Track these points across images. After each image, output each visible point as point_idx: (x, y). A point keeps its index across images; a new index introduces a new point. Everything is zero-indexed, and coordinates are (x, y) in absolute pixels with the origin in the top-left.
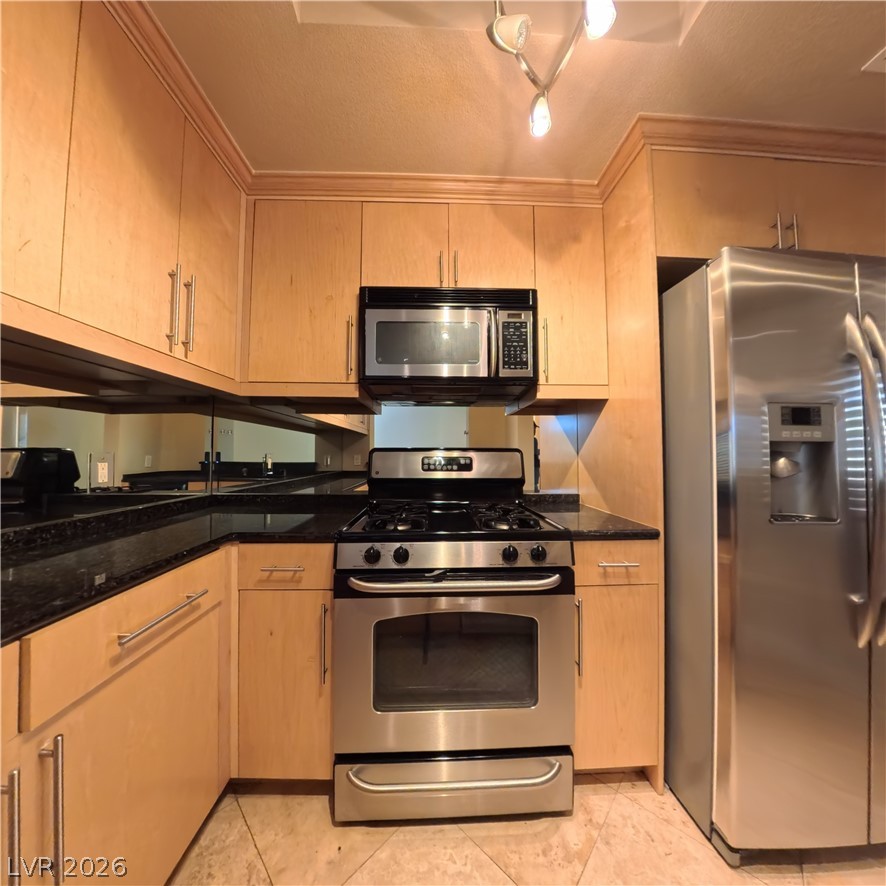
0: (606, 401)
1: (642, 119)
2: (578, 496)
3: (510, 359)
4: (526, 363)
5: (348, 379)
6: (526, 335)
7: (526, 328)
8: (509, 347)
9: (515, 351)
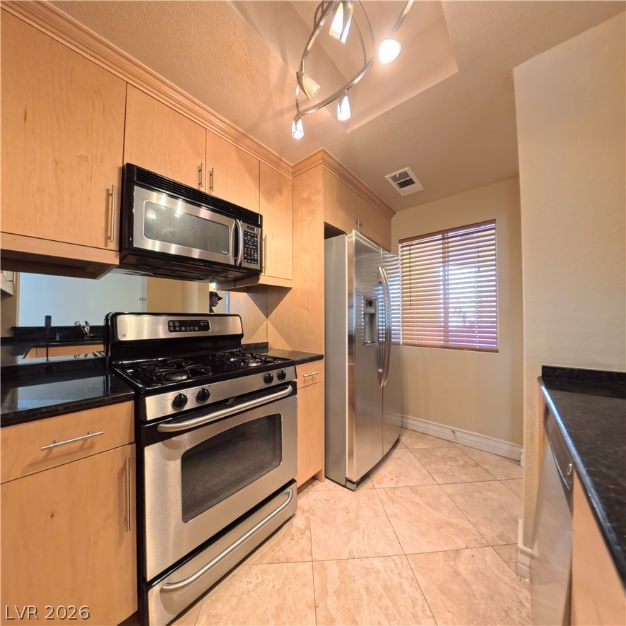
0: (291, 288)
1: (323, 150)
2: (268, 343)
3: (248, 256)
4: (256, 261)
5: (106, 244)
6: (257, 242)
7: (257, 238)
8: (248, 248)
9: (251, 252)
